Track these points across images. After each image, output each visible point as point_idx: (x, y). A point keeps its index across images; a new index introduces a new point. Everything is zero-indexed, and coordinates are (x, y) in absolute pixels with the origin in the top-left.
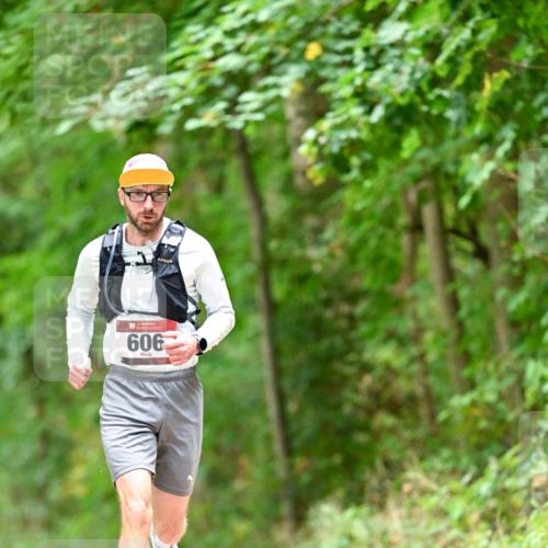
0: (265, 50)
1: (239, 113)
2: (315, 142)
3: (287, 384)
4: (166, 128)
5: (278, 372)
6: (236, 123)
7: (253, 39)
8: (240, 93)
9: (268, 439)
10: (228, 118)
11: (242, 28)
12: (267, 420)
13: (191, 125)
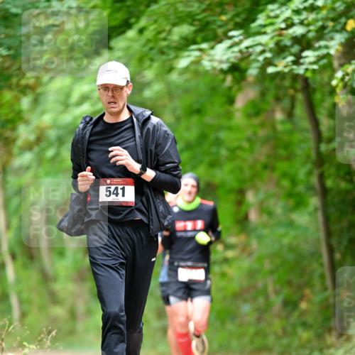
0: (320, 23)
1: (302, 64)
2: (342, 79)
3: (334, 241)
4: (253, 72)
5: (329, 234)
6: (300, 70)
7: (312, 17)
8: (302, 51)
9: (322, 276)
10: (295, 67)
11: (305, 9)
12: (322, 265)
13: (271, 70)
